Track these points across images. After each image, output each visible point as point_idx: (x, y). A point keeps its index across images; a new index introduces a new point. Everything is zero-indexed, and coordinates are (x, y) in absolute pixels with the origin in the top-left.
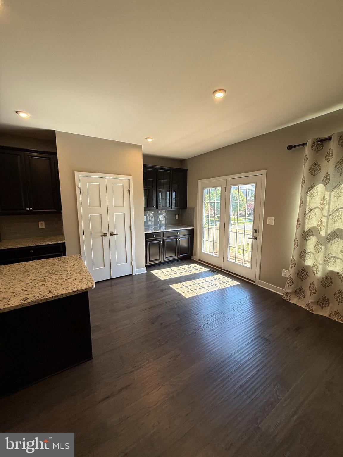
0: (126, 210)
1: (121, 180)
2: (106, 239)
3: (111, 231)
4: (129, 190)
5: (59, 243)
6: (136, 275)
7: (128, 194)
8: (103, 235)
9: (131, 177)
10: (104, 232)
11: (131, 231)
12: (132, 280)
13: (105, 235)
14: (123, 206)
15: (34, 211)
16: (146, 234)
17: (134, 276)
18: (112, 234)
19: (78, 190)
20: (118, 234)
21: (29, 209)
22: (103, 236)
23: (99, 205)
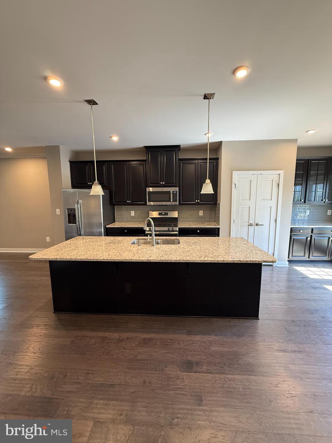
0: (273, 203)
1: (272, 175)
2: (251, 228)
3: (256, 222)
4: (278, 185)
5: (215, 227)
6: (276, 266)
7: (277, 188)
8: (250, 224)
9: (282, 172)
10: (251, 222)
11: (276, 223)
12: (272, 270)
13: (251, 225)
14: (271, 199)
15: (200, 202)
16: (291, 228)
17: (274, 268)
18: (257, 225)
19: (233, 186)
20: (263, 225)
21: (198, 201)
22: (249, 226)
23: (248, 199)
